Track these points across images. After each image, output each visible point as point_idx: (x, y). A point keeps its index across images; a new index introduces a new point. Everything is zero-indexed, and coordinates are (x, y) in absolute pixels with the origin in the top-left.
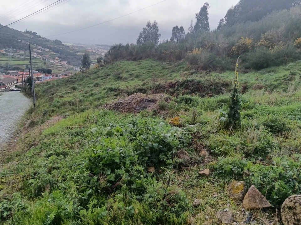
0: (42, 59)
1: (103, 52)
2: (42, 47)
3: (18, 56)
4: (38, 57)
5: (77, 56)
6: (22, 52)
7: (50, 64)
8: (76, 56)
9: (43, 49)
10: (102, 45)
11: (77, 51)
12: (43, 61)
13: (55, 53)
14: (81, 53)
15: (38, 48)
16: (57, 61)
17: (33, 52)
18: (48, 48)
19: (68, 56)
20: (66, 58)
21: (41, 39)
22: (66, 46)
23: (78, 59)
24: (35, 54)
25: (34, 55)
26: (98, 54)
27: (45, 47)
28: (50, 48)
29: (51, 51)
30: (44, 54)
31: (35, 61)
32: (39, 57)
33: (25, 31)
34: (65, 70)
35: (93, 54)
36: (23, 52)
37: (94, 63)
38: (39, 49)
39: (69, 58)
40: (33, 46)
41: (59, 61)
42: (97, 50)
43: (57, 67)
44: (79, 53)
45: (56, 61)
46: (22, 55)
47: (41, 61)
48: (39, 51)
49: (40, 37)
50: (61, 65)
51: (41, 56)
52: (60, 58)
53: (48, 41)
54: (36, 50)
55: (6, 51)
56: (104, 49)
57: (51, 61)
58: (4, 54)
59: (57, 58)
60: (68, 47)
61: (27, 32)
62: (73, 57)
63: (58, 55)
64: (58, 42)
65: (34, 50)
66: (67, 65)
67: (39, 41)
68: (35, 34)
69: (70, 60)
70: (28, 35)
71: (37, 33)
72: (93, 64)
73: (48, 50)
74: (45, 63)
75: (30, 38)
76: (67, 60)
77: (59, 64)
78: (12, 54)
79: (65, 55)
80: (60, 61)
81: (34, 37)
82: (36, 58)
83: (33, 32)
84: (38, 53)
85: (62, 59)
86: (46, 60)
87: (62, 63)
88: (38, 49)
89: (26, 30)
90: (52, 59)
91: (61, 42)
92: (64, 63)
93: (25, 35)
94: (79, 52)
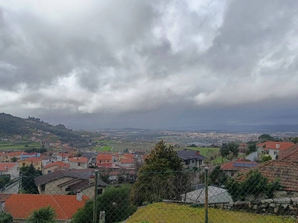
0: (41, 143)
2: (43, 131)
3: (14, 141)
4: (36, 141)
5: (81, 138)
6: (19, 137)
7: (50, 148)
8: (79, 138)
9: (43, 132)
10: (104, 129)
11: (81, 133)
12: (41, 144)
13: (56, 136)
14: (85, 136)
15: (39, 132)
16: (58, 144)
17: (32, 136)
19: (71, 138)
20: (68, 140)
21: (44, 124)
22: (69, 130)
23: (81, 141)
24: (35, 137)
25: (33, 139)
26: (102, 135)
27: (46, 130)
28: (52, 132)
29: (52, 134)
30: (44, 137)
32: (38, 141)
33: (28, 118)
35: (97, 135)
36: (21, 137)
37: (99, 144)
38: (39, 133)
39: (72, 140)
40: (34, 130)
41: (60, 143)
43: (57, 149)
45: (56, 144)
46: (19, 140)
47: (39, 145)
48: (39, 135)
49: (43, 122)
50: (62, 147)
51: (40, 140)
52: (62, 140)
53: (51, 126)
54: (36, 134)
57: (51, 144)
59: (59, 141)
60: (72, 130)
61: (30, 119)
62: (76, 139)
63: (60, 137)
64: (61, 127)
65: (34, 134)
67: (41, 126)
68: (38, 120)
69: (73, 142)
70: (30, 121)
71: (40, 119)
72: (97, 145)
73: (49, 133)
75: (32, 124)
76: (70, 142)
77: (60, 147)
78: (7, 140)
79: (68, 137)
80: (62, 144)
81: (37, 123)
82: (33, 142)
83: (35, 118)
84: (37, 137)
85: (64, 141)
86: (46, 143)
87: (64, 146)
88: (38, 133)
89: (29, 116)
90: (53, 142)
92: (66, 145)
93: (27, 121)
94: (82, 134)
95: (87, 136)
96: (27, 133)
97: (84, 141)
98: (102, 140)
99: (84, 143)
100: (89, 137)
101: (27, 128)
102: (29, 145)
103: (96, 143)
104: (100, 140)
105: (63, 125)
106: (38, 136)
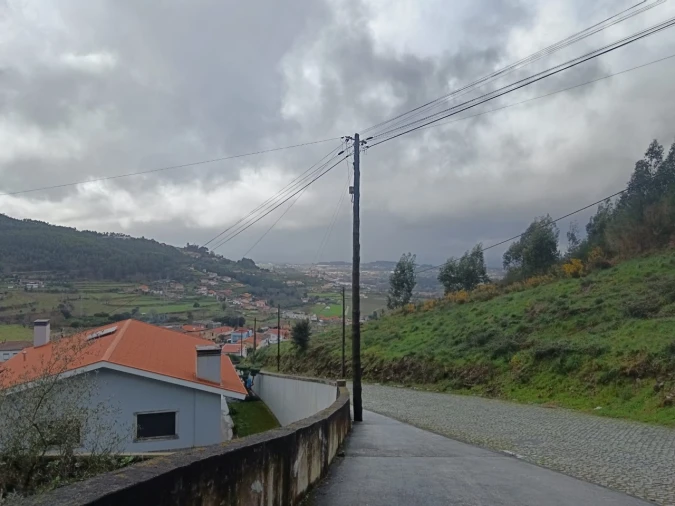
0: (217, 300)
1: (336, 276)
3: (173, 295)
4: (210, 295)
5: (288, 287)
6: (180, 287)
7: (234, 308)
8: (285, 289)
9: (219, 277)
10: (332, 264)
11: (285, 277)
12: (219, 302)
13: (242, 285)
14: (294, 282)
15: (211, 276)
16: (247, 302)
17: (201, 285)
18: (229, 276)
19: (270, 290)
20: (265, 294)
21: (215, 259)
22: (262, 270)
23: (288, 294)
24: (205, 289)
25: (203, 292)
26: (328, 282)
27: (223, 273)
28: (233, 276)
29: (234, 280)
30: (220, 288)
31: (206, 304)
32: (212, 295)
33: (186, 246)
34: (265, 318)
35: (317, 281)
36: (182, 287)
37: (321, 299)
38: (212, 279)
39: (271, 294)
40: (202, 274)
41: (251, 300)
42: (324, 274)
43: (249, 313)
44: (289, 282)
45: (244, 301)
46: (181, 293)
47: (216, 303)
48: (212, 283)
49: (212, 255)
50: (255, 308)
51: (215, 294)
52: (253, 293)
53: (228, 262)
54: (207, 281)
55: (150, 286)
56: (337, 271)
57: (236, 302)
58: (147, 293)
59: (247, 295)
60: (267, 270)
61: (190, 248)
62: (278, 290)
63: (250, 288)
64: (247, 263)
65: (203, 281)
66: (268, 308)
67: (212, 262)
68: (203, 250)
69: (273, 297)
70: (191, 253)
71: (207, 249)
72: (319, 304)
73: (230, 279)
74: (224, 307)
75: (195, 258)
76: (268, 298)
77: (251, 307)
79: (264, 288)
80: (254, 300)
81: (203, 256)
82: (206, 297)
83: (199, 247)
84: (210, 287)
85: (256, 295)
86: (227, 299)
87: (258, 305)
88: (210, 279)
89: (188, 244)
90: (237, 298)
91: (253, 263)
92: (261, 303)
93: (185, 253)
94: (289, 279)
95: (300, 283)
96: (192, 280)
97: (292, 294)
98: (329, 290)
99: (294, 300)
100: (301, 286)
101: (191, 271)
102: (201, 304)
103: (317, 297)
104: (323, 292)
105: (251, 261)
106: (210, 285)
